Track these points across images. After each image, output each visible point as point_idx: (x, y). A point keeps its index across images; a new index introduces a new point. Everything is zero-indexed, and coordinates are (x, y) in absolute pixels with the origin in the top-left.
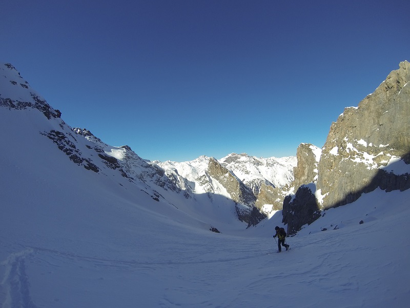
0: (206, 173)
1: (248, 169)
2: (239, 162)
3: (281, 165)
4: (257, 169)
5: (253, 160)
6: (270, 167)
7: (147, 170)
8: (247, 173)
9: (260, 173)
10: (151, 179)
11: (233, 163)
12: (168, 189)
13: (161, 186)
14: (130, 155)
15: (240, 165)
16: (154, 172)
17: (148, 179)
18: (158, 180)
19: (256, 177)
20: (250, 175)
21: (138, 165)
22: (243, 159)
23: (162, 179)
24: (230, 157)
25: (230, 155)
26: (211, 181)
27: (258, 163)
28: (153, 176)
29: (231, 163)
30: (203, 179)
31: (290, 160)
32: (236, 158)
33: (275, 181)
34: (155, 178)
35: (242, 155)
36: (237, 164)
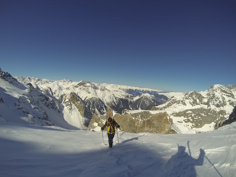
0: (69, 100)
1: (90, 91)
2: (86, 86)
3: (108, 90)
4: (95, 91)
5: (93, 86)
6: (102, 91)
7: (40, 97)
8: (89, 93)
9: (96, 94)
10: (42, 103)
11: (82, 86)
12: (50, 108)
13: (47, 106)
14: (32, 89)
15: (86, 88)
16: (44, 99)
17: (41, 103)
18: (46, 103)
19: (94, 96)
20: (91, 94)
21: (36, 95)
22: (88, 84)
23: (48, 102)
24: (81, 83)
25: (81, 81)
26: (71, 105)
27: (95, 88)
28: (43, 101)
29: (81, 86)
30: (67, 103)
31: (115, 86)
32: (84, 83)
33: (104, 99)
34: (44, 102)
35: (88, 83)
36: (84, 87)
